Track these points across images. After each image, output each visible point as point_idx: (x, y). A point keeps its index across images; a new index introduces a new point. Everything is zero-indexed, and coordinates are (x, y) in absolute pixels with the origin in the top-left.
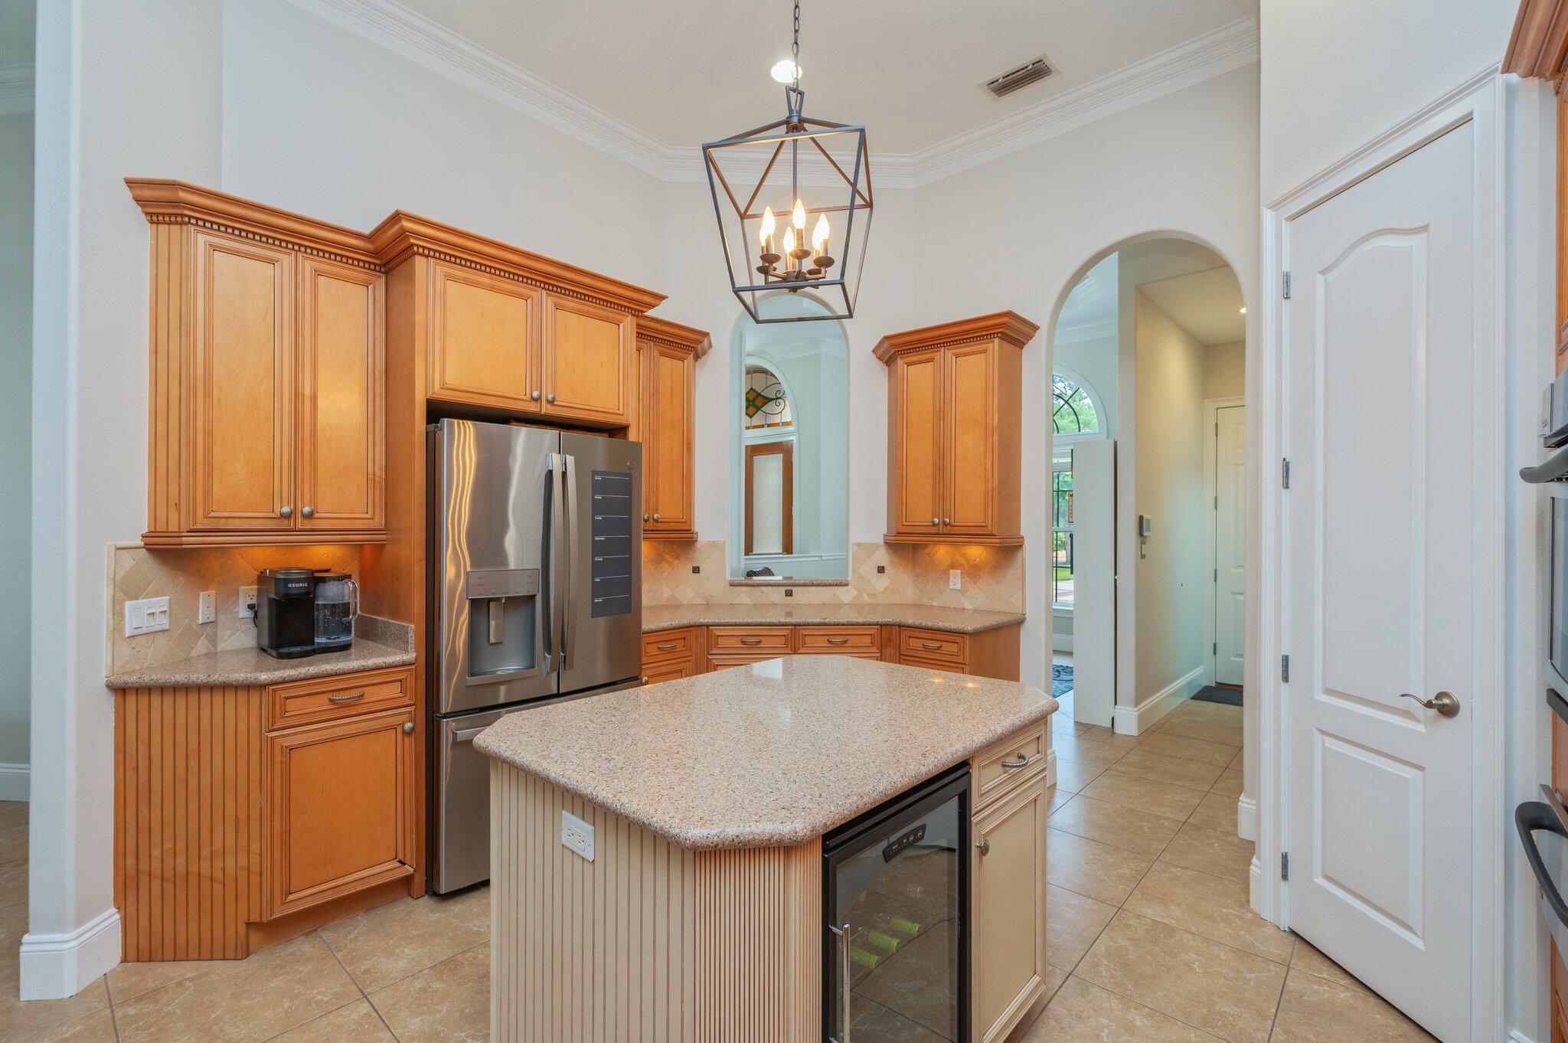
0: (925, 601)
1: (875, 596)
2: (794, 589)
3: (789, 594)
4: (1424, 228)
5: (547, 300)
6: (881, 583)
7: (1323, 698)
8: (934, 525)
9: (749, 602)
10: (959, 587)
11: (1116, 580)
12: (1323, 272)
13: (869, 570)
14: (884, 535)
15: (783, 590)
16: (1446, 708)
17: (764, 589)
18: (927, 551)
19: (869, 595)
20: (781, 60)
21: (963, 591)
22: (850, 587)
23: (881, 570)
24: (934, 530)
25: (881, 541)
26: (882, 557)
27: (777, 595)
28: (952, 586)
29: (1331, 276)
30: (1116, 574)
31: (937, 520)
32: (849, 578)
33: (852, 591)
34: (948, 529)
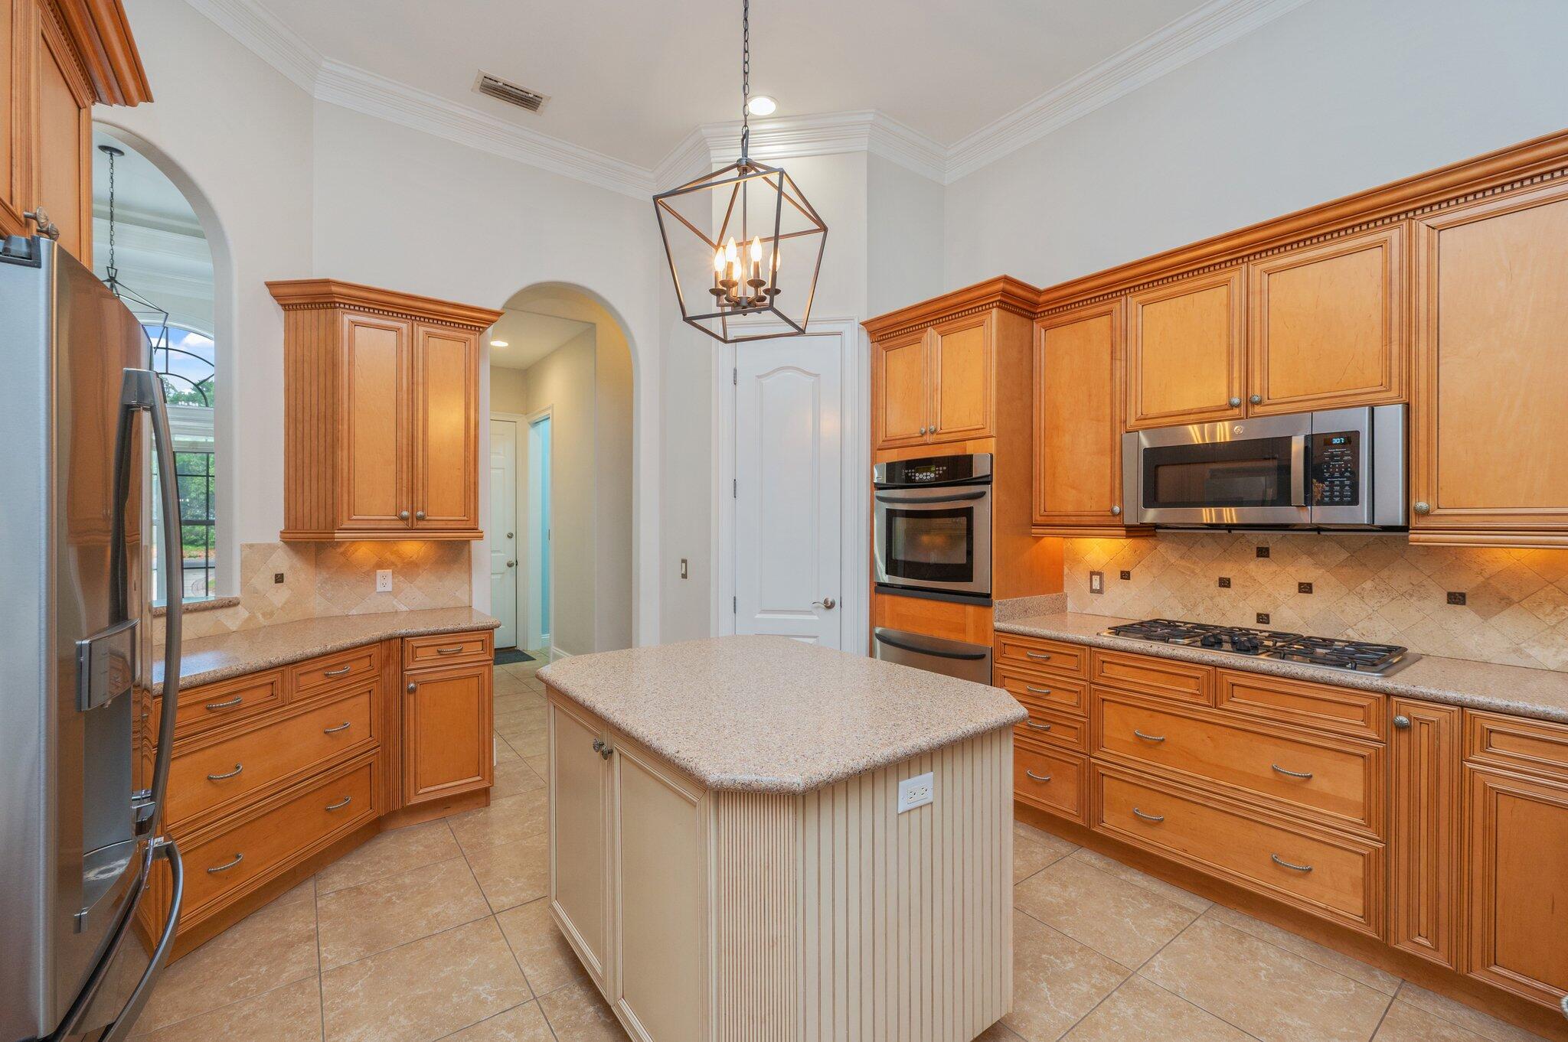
0: (336, 611)
1: (271, 614)
6: (279, 596)
7: (759, 616)
8: (403, 518)
10: (389, 588)
13: (263, 579)
14: (281, 532)
16: (828, 605)
18: (342, 551)
19: (264, 615)
21: (394, 593)
22: (240, 606)
23: (279, 579)
24: (401, 525)
25: (276, 539)
26: (283, 560)
28: (380, 588)
31: (405, 513)
32: (236, 593)
33: (242, 612)
34: (421, 524)
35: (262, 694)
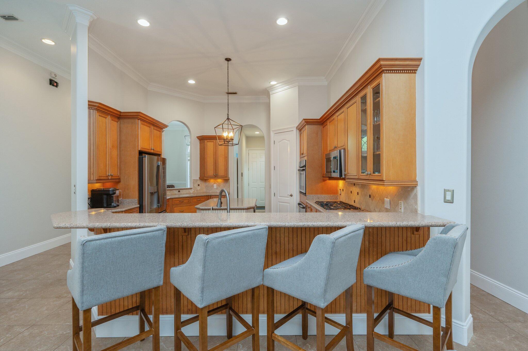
2: (180, 190)
3: (179, 191)
4: (289, 141)
5: (152, 127)
6: (199, 188)
7: (279, 197)
8: (214, 175)
9: (170, 194)
10: (216, 188)
11: (237, 185)
12: (279, 142)
13: (196, 185)
14: (199, 177)
15: (178, 191)
16: (291, 196)
17: (173, 191)
18: (209, 181)
19: (196, 191)
20: (190, 80)
23: (199, 185)
24: (214, 176)
25: (198, 179)
26: (199, 182)
27: (176, 192)
28: (214, 188)
29: (280, 143)
30: (238, 184)
31: (215, 174)
32: (192, 187)
33: (193, 190)
34: (217, 176)
35: (187, 201)
